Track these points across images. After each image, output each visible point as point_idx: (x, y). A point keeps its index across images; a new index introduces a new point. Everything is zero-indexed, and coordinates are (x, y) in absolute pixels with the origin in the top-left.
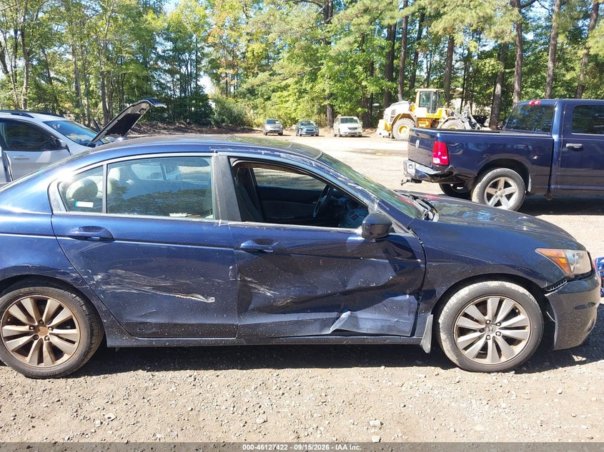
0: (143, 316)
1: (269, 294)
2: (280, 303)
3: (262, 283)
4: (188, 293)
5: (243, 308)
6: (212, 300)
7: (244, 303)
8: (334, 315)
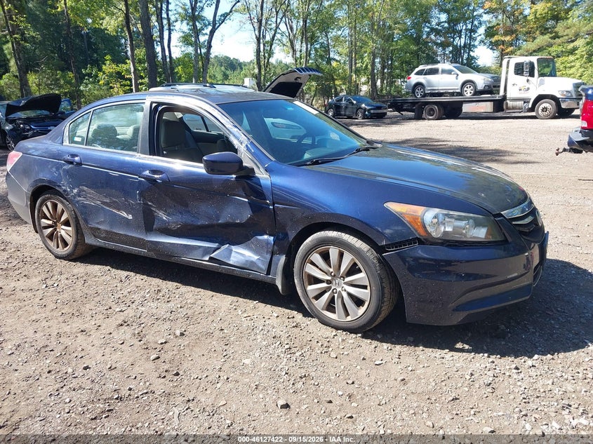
0: (98, 223)
1: (164, 218)
2: (173, 227)
3: (160, 209)
4: (119, 210)
5: (149, 228)
6: (130, 217)
7: (149, 224)
8: (214, 245)
